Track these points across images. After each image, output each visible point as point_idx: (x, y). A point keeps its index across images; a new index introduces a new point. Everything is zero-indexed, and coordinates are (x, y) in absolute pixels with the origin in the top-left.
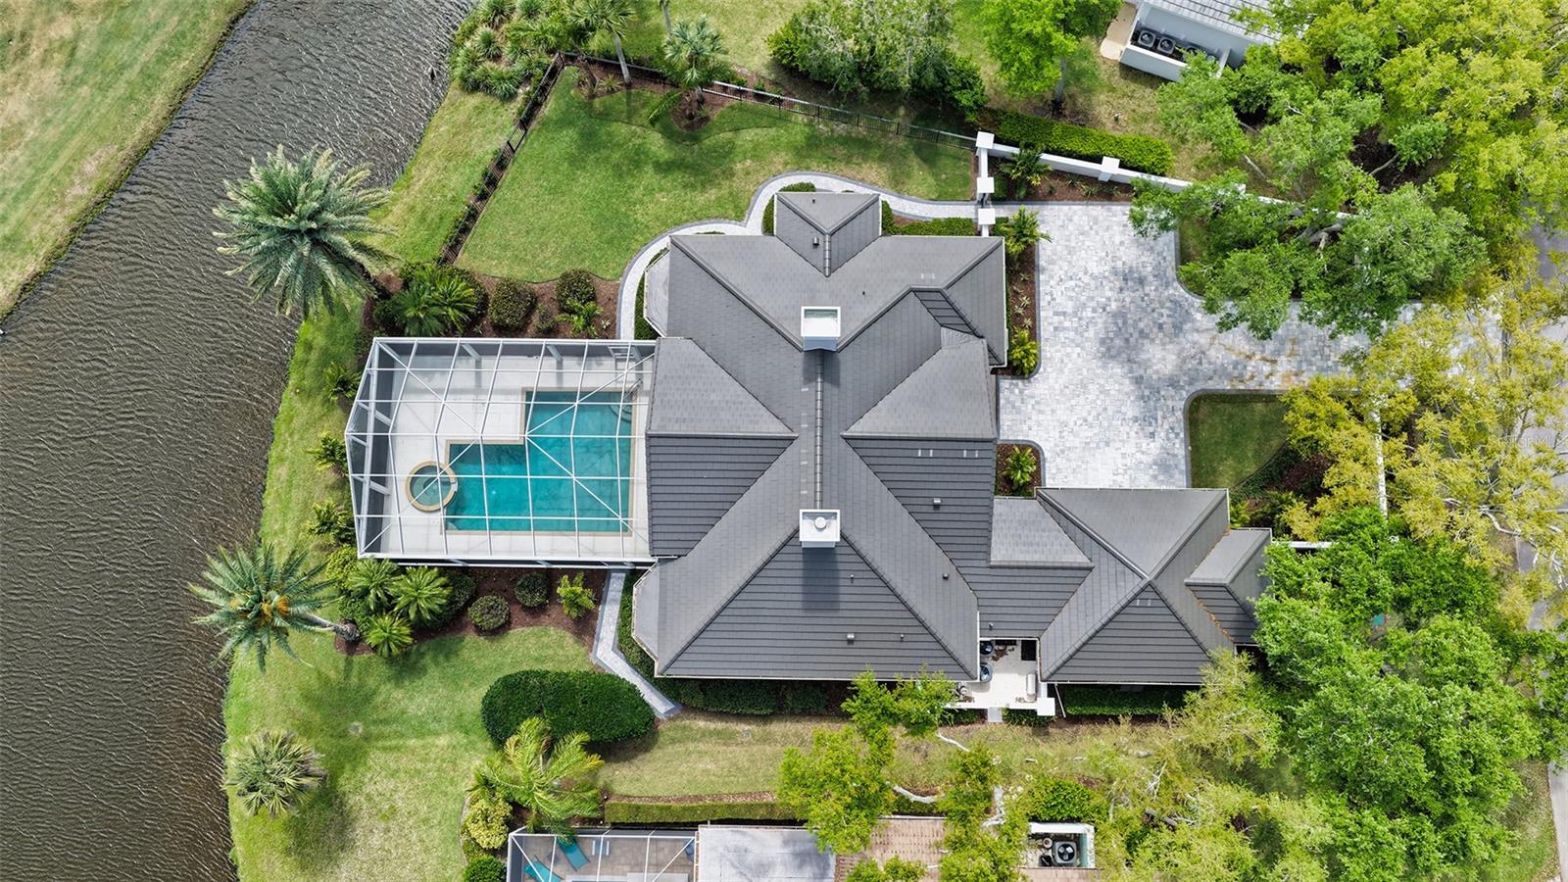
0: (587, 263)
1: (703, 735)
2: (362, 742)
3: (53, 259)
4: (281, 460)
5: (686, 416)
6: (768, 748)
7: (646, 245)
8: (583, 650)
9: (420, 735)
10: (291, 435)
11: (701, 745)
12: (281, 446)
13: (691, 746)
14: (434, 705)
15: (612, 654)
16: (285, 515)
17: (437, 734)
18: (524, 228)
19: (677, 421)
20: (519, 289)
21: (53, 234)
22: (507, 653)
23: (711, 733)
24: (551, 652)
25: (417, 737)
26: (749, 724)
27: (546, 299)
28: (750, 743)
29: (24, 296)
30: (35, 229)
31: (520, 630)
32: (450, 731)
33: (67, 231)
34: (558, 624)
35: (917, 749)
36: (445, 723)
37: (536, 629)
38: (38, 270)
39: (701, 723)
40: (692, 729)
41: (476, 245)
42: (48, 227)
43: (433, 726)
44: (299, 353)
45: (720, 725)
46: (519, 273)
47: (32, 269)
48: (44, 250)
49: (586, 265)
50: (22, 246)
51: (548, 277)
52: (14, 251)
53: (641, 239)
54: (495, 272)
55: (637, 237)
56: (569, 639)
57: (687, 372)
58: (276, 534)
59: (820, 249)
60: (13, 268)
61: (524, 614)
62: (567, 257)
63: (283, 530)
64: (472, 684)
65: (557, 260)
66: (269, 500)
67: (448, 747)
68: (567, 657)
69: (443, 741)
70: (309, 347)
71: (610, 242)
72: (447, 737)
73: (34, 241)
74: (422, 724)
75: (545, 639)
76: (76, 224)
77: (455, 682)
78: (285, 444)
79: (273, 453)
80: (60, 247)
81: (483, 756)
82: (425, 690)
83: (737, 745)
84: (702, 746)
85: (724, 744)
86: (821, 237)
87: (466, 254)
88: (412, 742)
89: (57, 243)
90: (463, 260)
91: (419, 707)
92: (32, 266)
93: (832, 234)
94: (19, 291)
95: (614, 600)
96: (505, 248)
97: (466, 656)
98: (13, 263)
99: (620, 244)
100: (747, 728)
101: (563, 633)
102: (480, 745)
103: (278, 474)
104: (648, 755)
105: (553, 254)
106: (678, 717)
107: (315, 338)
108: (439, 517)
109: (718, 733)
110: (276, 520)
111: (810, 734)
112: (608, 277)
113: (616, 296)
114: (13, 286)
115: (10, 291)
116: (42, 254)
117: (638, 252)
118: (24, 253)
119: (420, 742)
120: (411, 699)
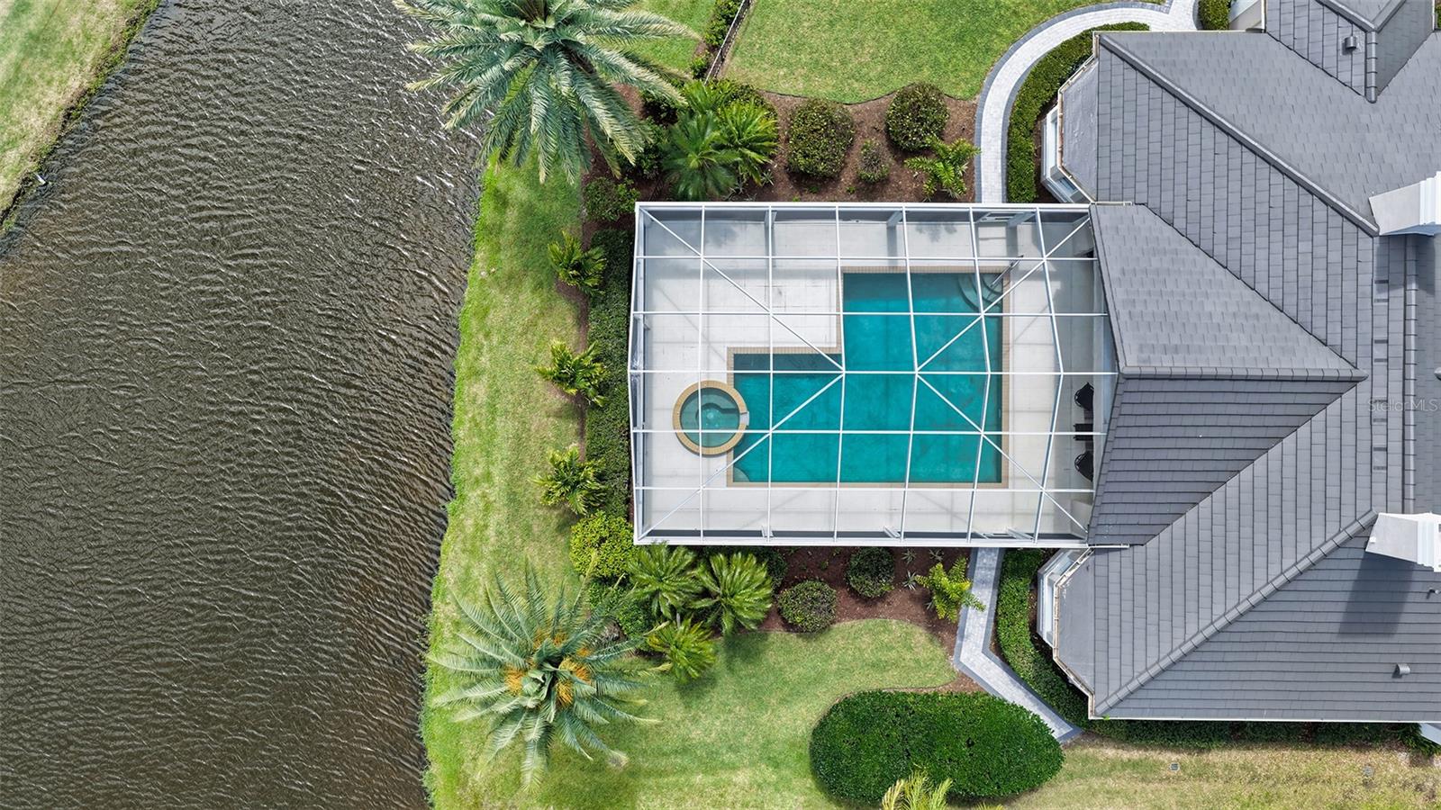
0: (926, 72)
1: (1113, 767)
2: (626, 777)
3: (105, 67)
4: (476, 373)
5: (1175, 341)
6: (1206, 786)
7: (1015, 41)
8: (940, 652)
9: (709, 769)
10: (487, 335)
11: (1110, 781)
12: (473, 352)
13: (1096, 783)
14: (728, 728)
15: (983, 659)
16: (488, 454)
17: (733, 768)
18: (825, 17)
19: (1165, 350)
20: (836, 117)
21: (101, 28)
22: (829, 657)
23: (1125, 765)
24: (893, 654)
25: (705, 772)
26: (1178, 752)
27: (865, 129)
28: (1178, 779)
29: (70, 126)
30: (75, 21)
31: (849, 623)
32: (753, 764)
33: (123, 24)
34: (900, 615)
35: (1419, 788)
36: (745, 752)
37: (871, 622)
38: (86, 85)
39: (1110, 752)
40: (1097, 761)
41: (752, 45)
42: (94, 18)
43: (729, 757)
44: (488, 212)
45: (1136, 754)
46: (824, 89)
47: (77, 84)
48: (91, 55)
49: (926, 75)
50: (58, 49)
51: (867, 95)
52: (47, 57)
53: (1007, 33)
54: (784, 87)
55: (1000, 30)
56: (920, 635)
57: (1155, 263)
58: (477, 481)
59: (1358, 57)
60: (49, 83)
61: (852, 601)
62: (894, 63)
63: (488, 476)
64: (783, 701)
65: (879, 68)
66: (461, 430)
67: (751, 786)
68: (917, 661)
69: (742, 777)
70: (502, 201)
71: (960, 38)
72: (749, 772)
73: (75, 41)
74: (712, 754)
75: (885, 638)
76: (134, 13)
77: (756, 697)
78: (479, 350)
79: (462, 364)
80: (114, 49)
81: (802, 799)
82: (714, 709)
83: (1161, 780)
84: (1111, 783)
85: (1143, 780)
86: (1360, 35)
87: (737, 59)
88: (698, 779)
89: (110, 44)
90: (735, 69)
91: (707, 732)
92: (77, 80)
93: (1379, 31)
94: (61, 119)
95: (984, 582)
96: (796, 50)
97: (771, 661)
98: (48, 75)
99: (974, 43)
100: (1174, 757)
101: (907, 626)
102: (796, 783)
103: (471, 395)
104: (1035, 795)
105: (873, 56)
106: (1077, 743)
107: (509, 189)
108: (723, 464)
109: (1135, 765)
110: (476, 462)
111: (1265, 766)
112: (959, 94)
113: (972, 124)
114: (52, 111)
115: (48, 118)
116: (89, 59)
117: (1005, 55)
118: (62, 59)
119: (711, 779)
120: (695, 720)
